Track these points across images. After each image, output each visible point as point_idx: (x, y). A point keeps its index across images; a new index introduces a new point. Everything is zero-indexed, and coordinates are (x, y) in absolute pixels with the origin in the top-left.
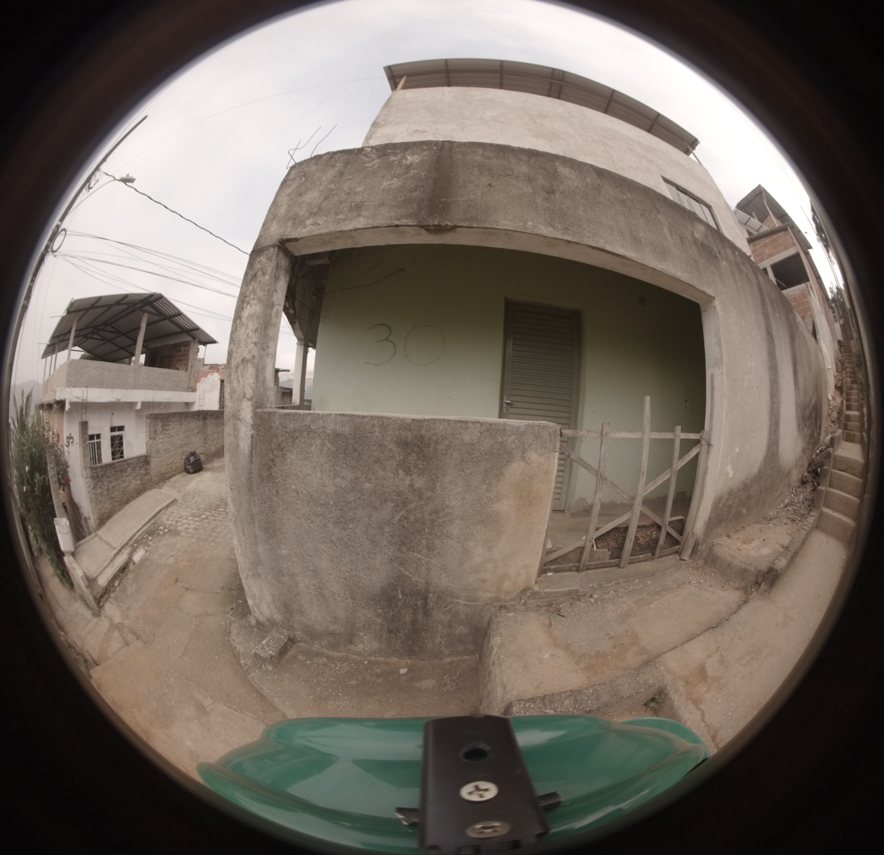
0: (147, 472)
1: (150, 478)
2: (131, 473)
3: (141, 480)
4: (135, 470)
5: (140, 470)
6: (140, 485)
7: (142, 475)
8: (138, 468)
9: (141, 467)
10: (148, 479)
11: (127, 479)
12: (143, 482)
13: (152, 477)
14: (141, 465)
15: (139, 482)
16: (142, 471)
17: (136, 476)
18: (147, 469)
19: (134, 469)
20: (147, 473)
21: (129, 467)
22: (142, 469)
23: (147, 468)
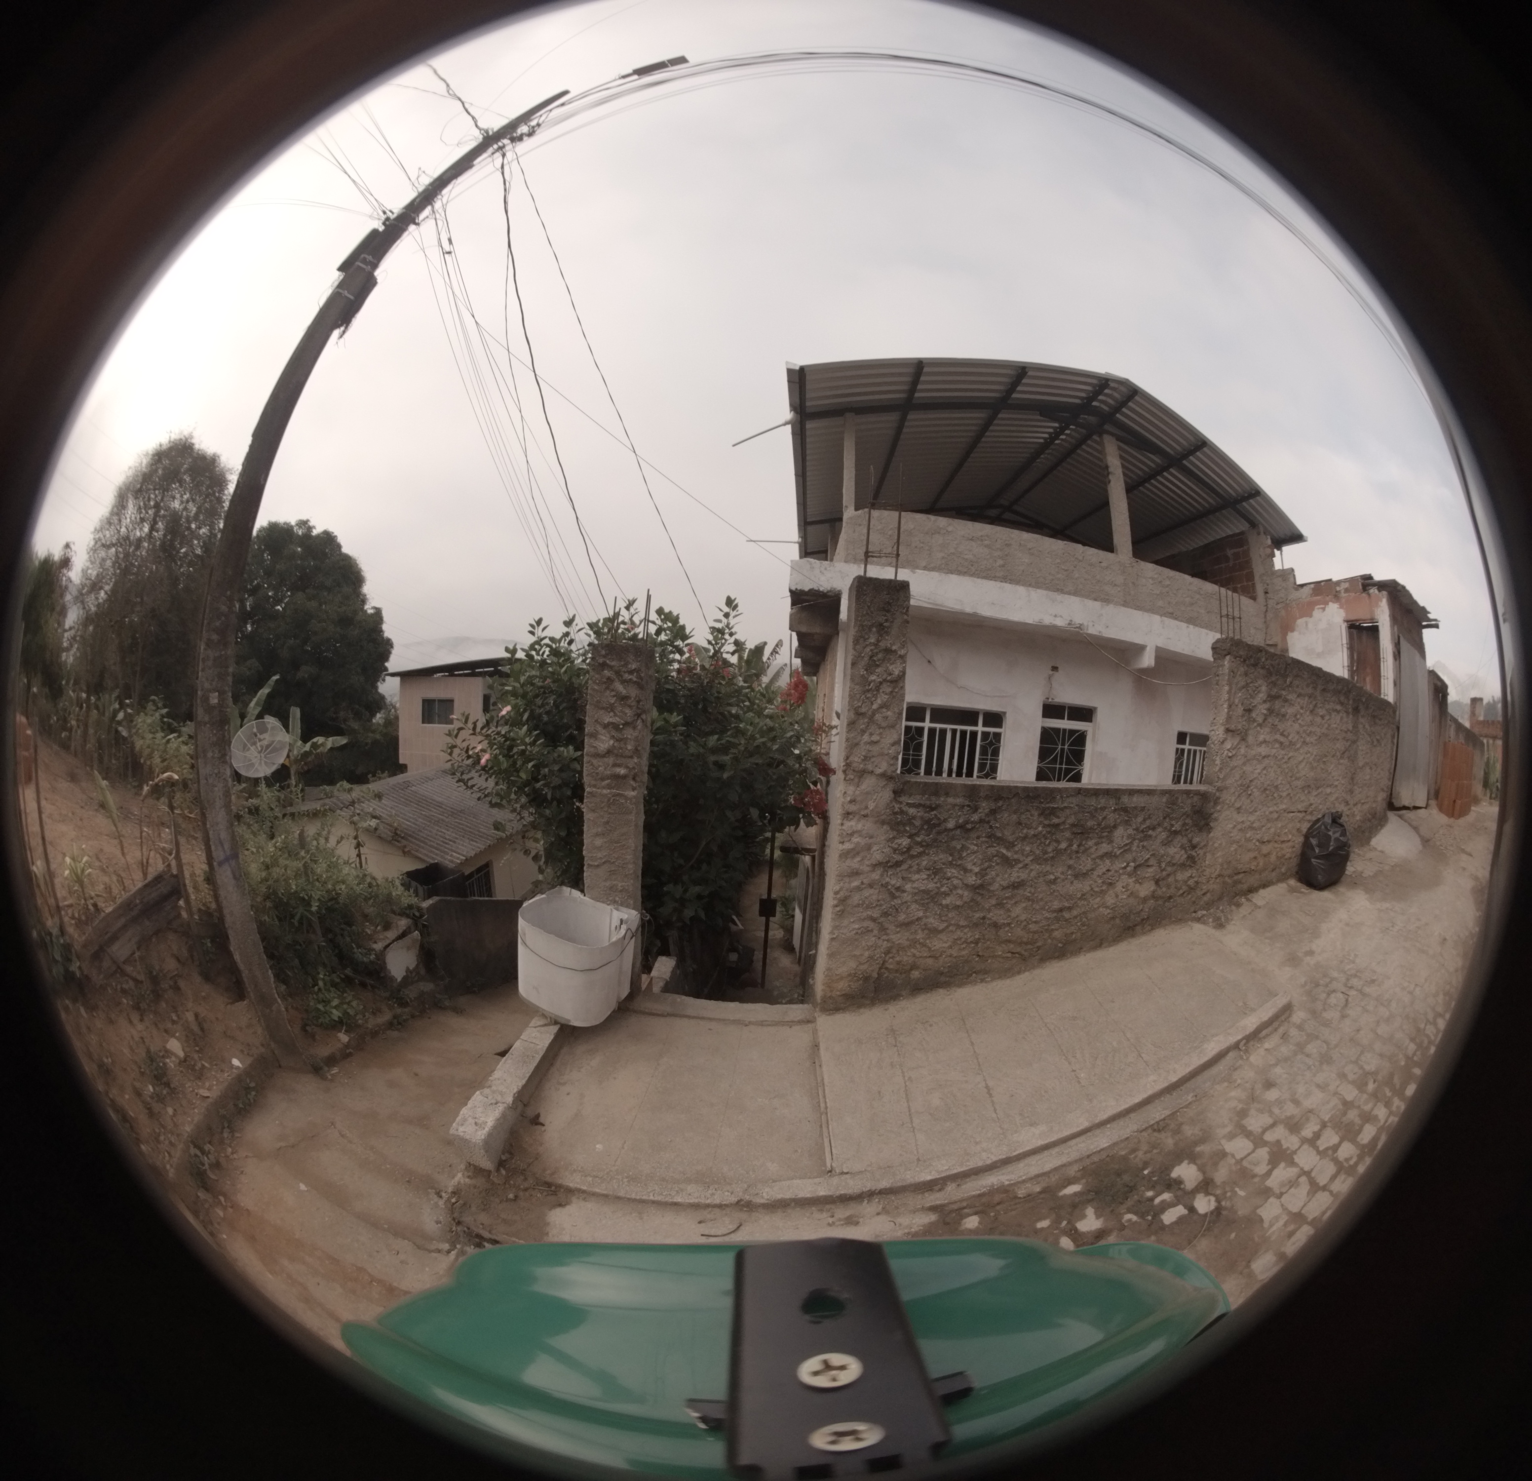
0: (1191, 858)
1: (1191, 882)
2: (1127, 848)
3: (1157, 882)
4: (1147, 837)
5: (1166, 843)
6: (1145, 900)
7: (1171, 864)
8: (1164, 835)
9: (1176, 833)
10: (1185, 882)
11: (1101, 869)
12: (1163, 891)
13: (1203, 880)
14: (1177, 827)
15: (1146, 889)
16: (1175, 852)
17: (1146, 864)
18: (1194, 847)
19: (1144, 835)
20: (1192, 861)
21: (1127, 823)
22: (1179, 840)
23: (1196, 840)
